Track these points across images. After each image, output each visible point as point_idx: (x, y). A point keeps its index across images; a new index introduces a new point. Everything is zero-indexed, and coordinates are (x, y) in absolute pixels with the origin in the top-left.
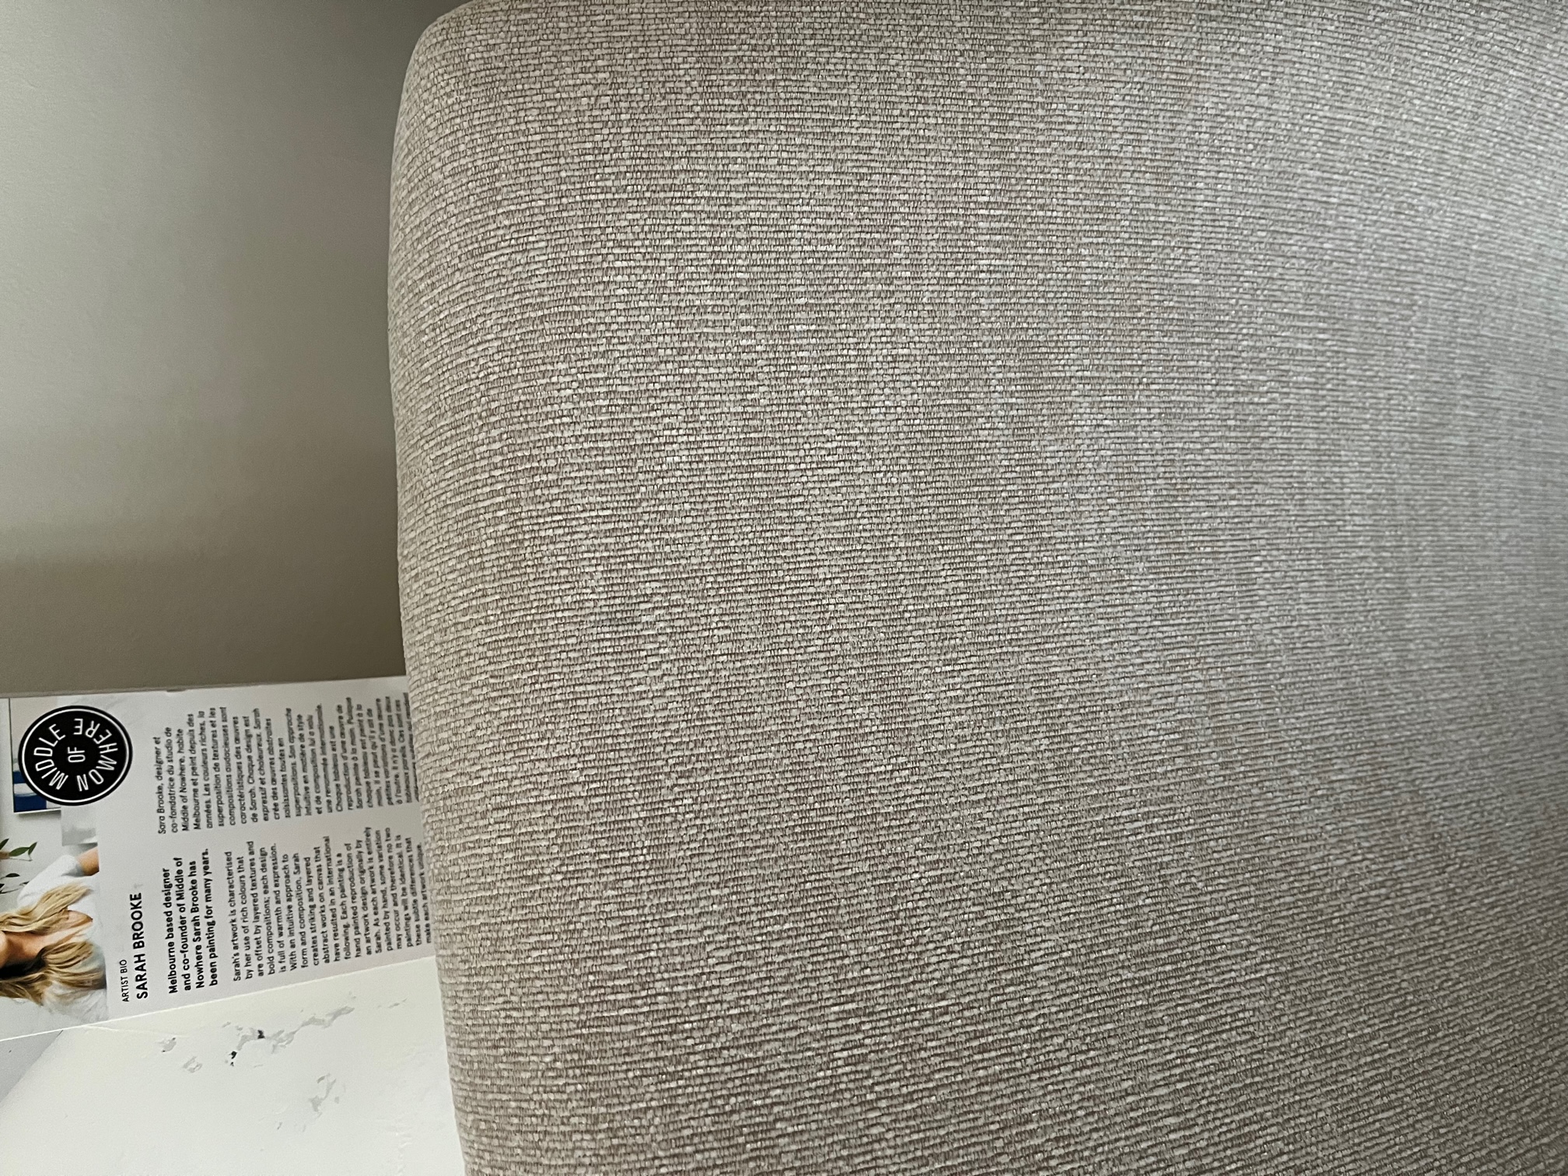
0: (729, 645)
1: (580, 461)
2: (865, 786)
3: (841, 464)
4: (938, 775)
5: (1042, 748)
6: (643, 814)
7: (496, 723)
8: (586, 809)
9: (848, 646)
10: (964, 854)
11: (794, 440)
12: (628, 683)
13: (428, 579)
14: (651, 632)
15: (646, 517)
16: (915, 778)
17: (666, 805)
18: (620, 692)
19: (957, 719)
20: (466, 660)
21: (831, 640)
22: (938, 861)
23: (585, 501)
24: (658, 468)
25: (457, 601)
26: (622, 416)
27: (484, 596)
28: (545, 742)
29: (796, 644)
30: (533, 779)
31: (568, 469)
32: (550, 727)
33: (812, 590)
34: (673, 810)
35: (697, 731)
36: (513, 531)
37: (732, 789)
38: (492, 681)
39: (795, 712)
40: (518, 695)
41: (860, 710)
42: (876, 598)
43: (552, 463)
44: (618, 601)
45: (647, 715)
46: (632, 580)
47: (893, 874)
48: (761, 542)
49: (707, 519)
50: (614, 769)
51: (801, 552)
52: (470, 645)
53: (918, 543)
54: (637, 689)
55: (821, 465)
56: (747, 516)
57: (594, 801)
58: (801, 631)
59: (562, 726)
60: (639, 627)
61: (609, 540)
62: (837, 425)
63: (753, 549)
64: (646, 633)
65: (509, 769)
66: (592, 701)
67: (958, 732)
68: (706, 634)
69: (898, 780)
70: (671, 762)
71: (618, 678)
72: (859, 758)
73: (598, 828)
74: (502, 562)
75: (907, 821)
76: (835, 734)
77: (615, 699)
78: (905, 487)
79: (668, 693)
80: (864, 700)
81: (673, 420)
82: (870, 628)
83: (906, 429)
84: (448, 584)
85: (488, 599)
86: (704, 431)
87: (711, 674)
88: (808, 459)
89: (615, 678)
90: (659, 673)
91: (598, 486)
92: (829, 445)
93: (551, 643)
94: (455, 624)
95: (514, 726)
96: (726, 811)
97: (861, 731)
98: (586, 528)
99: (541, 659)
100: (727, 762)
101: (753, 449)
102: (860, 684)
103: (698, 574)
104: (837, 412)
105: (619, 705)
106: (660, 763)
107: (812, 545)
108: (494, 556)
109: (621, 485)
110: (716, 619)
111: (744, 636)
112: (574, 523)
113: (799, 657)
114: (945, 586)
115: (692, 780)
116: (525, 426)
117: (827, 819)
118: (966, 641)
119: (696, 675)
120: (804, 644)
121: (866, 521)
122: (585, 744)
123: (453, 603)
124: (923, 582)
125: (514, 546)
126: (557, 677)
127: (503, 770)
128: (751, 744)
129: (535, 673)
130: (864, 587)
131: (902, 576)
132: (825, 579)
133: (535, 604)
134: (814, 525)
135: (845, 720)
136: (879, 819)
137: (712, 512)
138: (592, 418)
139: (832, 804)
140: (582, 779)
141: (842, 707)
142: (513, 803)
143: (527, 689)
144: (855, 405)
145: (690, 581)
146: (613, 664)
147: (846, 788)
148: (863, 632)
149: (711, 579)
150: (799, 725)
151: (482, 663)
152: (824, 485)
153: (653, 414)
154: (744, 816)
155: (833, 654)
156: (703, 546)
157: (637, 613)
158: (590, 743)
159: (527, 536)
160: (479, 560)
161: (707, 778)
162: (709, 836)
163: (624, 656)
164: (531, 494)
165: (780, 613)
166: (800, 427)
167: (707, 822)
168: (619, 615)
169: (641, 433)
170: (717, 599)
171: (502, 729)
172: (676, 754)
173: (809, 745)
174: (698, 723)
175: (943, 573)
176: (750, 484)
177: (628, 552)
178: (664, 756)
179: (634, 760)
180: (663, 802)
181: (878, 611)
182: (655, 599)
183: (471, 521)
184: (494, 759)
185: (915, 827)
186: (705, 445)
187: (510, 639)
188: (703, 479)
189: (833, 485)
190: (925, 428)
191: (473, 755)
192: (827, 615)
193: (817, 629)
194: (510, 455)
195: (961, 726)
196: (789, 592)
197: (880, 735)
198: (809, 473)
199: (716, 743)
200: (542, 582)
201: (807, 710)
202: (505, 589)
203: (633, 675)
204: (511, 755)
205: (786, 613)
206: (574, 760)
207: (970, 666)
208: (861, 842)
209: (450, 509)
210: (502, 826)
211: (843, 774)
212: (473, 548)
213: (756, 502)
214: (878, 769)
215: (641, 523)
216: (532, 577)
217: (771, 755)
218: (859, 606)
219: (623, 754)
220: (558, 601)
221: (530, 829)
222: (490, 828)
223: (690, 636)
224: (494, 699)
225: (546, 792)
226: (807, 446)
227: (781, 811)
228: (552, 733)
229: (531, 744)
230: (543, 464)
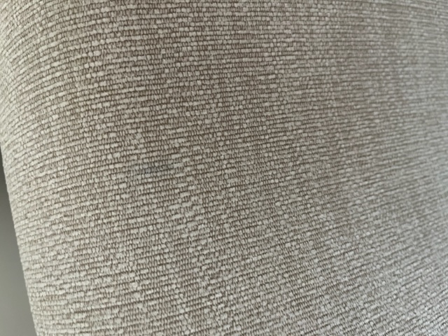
0: (236, 180)
1: (118, 50)
2: (330, 266)
3: (296, 53)
4: (369, 251)
5: (416, 225)
6: (187, 310)
7: (71, 250)
8: (145, 310)
9: (310, 174)
10: (390, 300)
11: (266, 36)
12: (168, 214)
13: (15, 147)
14: (181, 175)
15: (171, 91)
16: (357, 256)
17: (204, 300)
18: (162, 221)
19: (374, 214)
20: (46, 204)
21: (300, 171)
22: (376, 309)
23: (124, 80)
24: (177, 55)
25: (36, 162)
26: (148, 17)
27: (54, 157)
28: (109, 263)
29: (279, 176)
30: (103, 291)
31: (110, 57)
32: (112, 251)
33: (285, 138)
34: (209, 303)
35: (220, 243)
36: (71, 106)
37: (248, 282)
38: (65, 219)
39: (283, 222)
40: (86, 229)
41: (322, 216)
42: (323, 141)
43: (97, 53)
44: (155, 154)
45: (184, 236)
46: (164, 138)
47: (354, 323)
48: (250, 106)
49: (214, 91)
50: (163, 279)
51: (277, 113)
52: (47, 194)
53: (343, 105)
54: (174, 218)
55: (285, 53)
56: (240, 88)
57: (151, 303)
58: (281, 166)
59: (120, 250)
60: (172, 172)
61: (145, 109)
62: (292, 27)
63: (246, 111)
64: (178, 176)
65: (84, 283)
66: (142, 230)
67: (376, 222)
68: (219, 173)
69: (348, 259)
70: (204, 268)
71: (161, 210)
72: (325, 248)
73: (155, 324)
74: (65, 130)
75: (356, 285)
76: (309, 234)
77: (159, 226)
78: (334, 69)
79: (197, 218)
80: (323, 209)
81: (185, 20)
82: (322, 161)
83: (331, 31)
84: (28, 150)
85: (57, 159)
86: (207, 29)
87: (226, 201)
88: (276, 49)
89: (157, 211)
90: (189, 204)
91: (133, 69)
92: (288, 40)
93: (107, 189)
94: (36, 179)
95: (84, 252)
96: (246, 298)
97: (324, 230)
98: (127, 101)
99: (101, 201)
100: (243, 263)
101: (241, 42)
102: (320, 198)
103: (210, 130)
104: (291, 18)
105: (162, 231)
106: (196, 270)
107: (282, 107)
108: (58, 127)
109: (151, 68)
110: (225, 162)
111: (245, 173)
112: (117, 97)
113: (281, 184)
114: (360, 131)
115: (220, 280)
116: (74, 27)
117: (311, 293)
118: (373, 165)
119: (215, 203)
120: (283, 175)
121: (313, 91)
122: (140, 262)
123: (33, 164)
124: (348, 129)
125: (73, 118)
126: (113, 214)
127: (79, 284)
128: (257, 248)
129: (97, 212)
130: (316, 134)
131: (336, 126)
132: (293, 130)
133: (92, 160)
134: (283, 94)
135: (314, 223)
136: (341, 286)
137: (216, 86)
138: (125, 18)
139: (312, 282)
140: (140, 288)
141: (311, 215)
142: (89, 308)
143: (92, 224)
144: (301, 14)
145: (206, 136)
146: (155, 201)
147: (319, 270)
148: (318, 164)
149: (219, 134)
150: (286, 231)
151: (57, 206)
152: (287, 67)
153: (170, 15)
154: (258, 300)
155: (302, 180)
156: (213, 111)
157: (170, 162)
158: (143, 261)
159: (82, 110)
160: (48, 131)
161: (230, 276)
162: (236, 318)
163: (163, 194)
164: (83, 78)
165: (266, 155)
166: (269, 27)
167: (234, 308)
168: (156, 164)
169: (162, 29)
170: (225, 148)
171: (76, 254)
172: (207, 262)
173: (294, 243)
174: (220, 237)
175: (358, 123)
176: (241, 66)
177: (159, 117)
178: (199, 264)
179: (177, 270)
180: (201, 298)
181: (325, 149)
182: (182, 151)
183: (39, 102)
184: (71, 276)
185: (361, 288)
186: (208, 38)
187: (76, 187)
188: (209, 62)
189: (293, 66)
190: (342, 31)
191: (56, 273)
192: (296, 155)
193: (291, 164)
194: (65, 50)
195: (376, 218)
196: (271, 140)
197: (335, 231)
198: (278, 59)
199: (233, 250)
200: (96, 144)
201: (290, 220)
202: (69, 150)
203: (171, 208)
204: (84, 273)
205: (271, 154)
206: (132, 275)
207: (377, 180)
208: (333, 304)
209: (25, 95)
210: (83, 325)
211: (316, 261)
212: (43, 122)
213: (245, 79)
214: (336, 253)
215: (167, 96)
216: (88, 140)
217: (271, 254)
218: (314, 147)
219: (168, 266)
220: (110, 157)
221: (103, 328)
222: (74, 326)
223: (209, 175)
224: (68, 232)
225: (113, 300)
226: (275, 40)
227: (282, 292)
228: (114, 255)
229: (98, 265)
230: (90, 54)
